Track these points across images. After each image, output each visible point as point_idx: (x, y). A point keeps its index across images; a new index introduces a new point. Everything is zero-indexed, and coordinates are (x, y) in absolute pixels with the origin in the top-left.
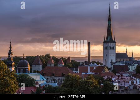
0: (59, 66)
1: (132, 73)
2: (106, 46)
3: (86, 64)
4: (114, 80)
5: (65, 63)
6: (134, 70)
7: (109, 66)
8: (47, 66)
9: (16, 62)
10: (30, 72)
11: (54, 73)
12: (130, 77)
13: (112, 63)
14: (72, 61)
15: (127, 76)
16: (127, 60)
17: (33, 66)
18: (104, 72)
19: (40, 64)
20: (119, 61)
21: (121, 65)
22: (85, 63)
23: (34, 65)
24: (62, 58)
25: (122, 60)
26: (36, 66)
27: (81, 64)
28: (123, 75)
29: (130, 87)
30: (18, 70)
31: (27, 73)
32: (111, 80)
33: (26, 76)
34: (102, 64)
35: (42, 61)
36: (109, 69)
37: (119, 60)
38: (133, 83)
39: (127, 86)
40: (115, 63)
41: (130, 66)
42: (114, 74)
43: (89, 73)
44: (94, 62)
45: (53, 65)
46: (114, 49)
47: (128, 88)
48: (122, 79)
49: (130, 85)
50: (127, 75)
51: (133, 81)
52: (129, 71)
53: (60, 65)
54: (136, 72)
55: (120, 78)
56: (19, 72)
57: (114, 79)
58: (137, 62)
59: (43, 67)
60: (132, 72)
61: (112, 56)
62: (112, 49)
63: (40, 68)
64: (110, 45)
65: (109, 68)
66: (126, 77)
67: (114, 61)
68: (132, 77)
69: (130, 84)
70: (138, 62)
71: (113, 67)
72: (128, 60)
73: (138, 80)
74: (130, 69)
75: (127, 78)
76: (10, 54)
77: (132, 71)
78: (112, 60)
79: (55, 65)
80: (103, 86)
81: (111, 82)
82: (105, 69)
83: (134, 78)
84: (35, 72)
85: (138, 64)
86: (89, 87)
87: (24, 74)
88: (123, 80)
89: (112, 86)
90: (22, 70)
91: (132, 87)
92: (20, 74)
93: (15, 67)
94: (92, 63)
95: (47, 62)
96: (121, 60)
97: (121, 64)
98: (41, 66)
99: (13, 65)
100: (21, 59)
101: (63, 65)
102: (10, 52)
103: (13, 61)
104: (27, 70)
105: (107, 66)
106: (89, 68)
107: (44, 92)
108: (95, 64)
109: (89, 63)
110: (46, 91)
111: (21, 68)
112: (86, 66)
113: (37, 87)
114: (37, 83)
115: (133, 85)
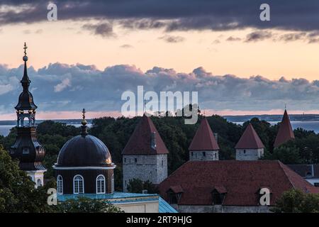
0: (240, 156)
5: (269, 146)
8: (186, 158)
9: (51, 146)
10: (116, 190)
11: (221, 190)
14: (299, 133)
17: (129, 159)
23: (132, 158)
24: (255, 122)
26: (141, 159)
30: (59, 181)
31: (100, 194)
33: (99, 205)
35: (166, 137)
45: (214, 156)
53: (248, 152)
56: (68, 189)
59: (172, 167)
63: (159, 168)
76: (26, 112)
79: (226, 155)
84: (136, 187)
87: (90, 196)
90: (78, 179)
92: (69, 197)
93: (48, 166)
95: (188, 144)
98: (161, 161)
99: (40, 159)
100: (74, 131)
101: (261, 152)
102: (25, 102)
103: (40, 142)
104: (101, 178)
111: (73, 173)
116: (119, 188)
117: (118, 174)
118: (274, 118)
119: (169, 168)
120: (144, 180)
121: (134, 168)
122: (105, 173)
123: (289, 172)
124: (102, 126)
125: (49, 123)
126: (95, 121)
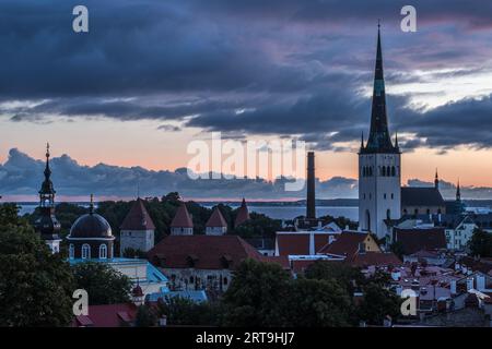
0: (209, 232)
1: (458, 255)
2: (368, 163)
3: (302, 226)
4: (399, 279)
5: (231, 225)
6: (463, 243)
7: (380, 230)
8: (168, 232)
9: (65, 222)
10: (115, 256)
11: (194, 257)
12: (452, 266)
13: (388, 222)
14: (254, 215)
15: (440, 266)
16: (439, 212)
17: (124, 233)
18: (362, 250)
19: (144, 228)
20: (413, 213)
21: (420, 227)
22: (297, 223)
23: (128, 232)
24: (221, 207)
25: (422, 210)
26: (134, 233)
27: (284, 226)
28: (429, 261)
29: (453, 304)
30: (71, 249)
31: (102, 259)
32: (387, 279)
33: (101, 267)
34: (354, 226)
35: (153, 217)
36: (379, 242)
37: (411, 210)
38: (462, 288)
39: (444, 299)
40: (398, 222)
41: (451, 232)
42: (396, 258)
43: (313, 257)
44: (327, 220)
45: (189, 231)
46: (394, 175)
47: (448, 306)
48: (424, 274)
49: (454, 296)
50: (443, 262)
51: (463, 282)
52: (446, 247)
53: (215, 228)
54: (469, 251)
55: (417, 273)
56: (78, 255)
57: (399, 274)
58: (473, 217)
59: (157, 239)
60: (456, 251)
61: (389, 196)
62: (388, 175)
63: (149, 240)
64: (381, 160)
65: (380, 237)
66: (436, 269)
67: (396, 214)
68: (457, 266)
69: (454, 290)
70: (476, 216)
71: (394, 234)
72: (443, 210)
73: (481, 279)
74: (452, 241)
75: (442, 272)
76: (47, 195)
77: (457, 247)
78: (388, 211)
79: (198, 231)
80: (363, 299)
81: (388, 284)
82: (366, 241)
83: (465, 270)
84: (130, 254)
85: (478, 224)
86: (315, 305)
87: (95, 260)
88: (427, 279)
89: (393, 298)
90: (85, 247)
91: (459, 302)
92: (79, 260)
93: (63, 237)
94: (320, 223)
95: (170, 222)
96: (419, 212)
97: (419, 225)
98: (150, 233)
99: (57, 232)
100: (84, 211)
101: (225, 229)
102: (47, 188)
103: (57, 218)
104: (103, 247)
105: (373, 231)
106: (312, 238)
107: (164, 322)
108: (332, 225)
109: (310, 221)
110: (168, 319)
111: (82, 243)
112: (302, 232)
113: (138, 304)
114: (138, 292)
115: (464, 297)
116: (117, 254)
117: (117, 243)
118: (235, 203)
119: (155, 239)
120: (135, 249)
121: (129, 239)
122: (106, 243)
123: (245, 244)
124: (105, 207)
125: (65, 204)
126: (100, 204)
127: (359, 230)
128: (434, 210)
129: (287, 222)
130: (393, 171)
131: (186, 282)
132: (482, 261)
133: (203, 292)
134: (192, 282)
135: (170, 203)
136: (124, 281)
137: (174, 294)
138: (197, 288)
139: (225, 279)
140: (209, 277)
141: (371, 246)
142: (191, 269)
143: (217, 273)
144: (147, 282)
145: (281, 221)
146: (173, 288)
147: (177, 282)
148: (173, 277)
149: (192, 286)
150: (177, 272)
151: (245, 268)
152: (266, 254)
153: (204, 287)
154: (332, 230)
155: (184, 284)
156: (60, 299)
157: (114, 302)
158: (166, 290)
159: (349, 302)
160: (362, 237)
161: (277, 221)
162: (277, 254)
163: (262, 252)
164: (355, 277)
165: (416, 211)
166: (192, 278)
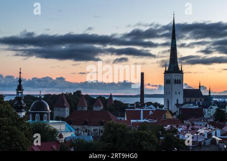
0: (95, 109)
1: (209, 120)
2: (169, 78)
3: (138, 106)
4: (181, 131)
5: (105, 106)
6: (212, 115)
7: (173, 108)
8: (76, 109)
9: (28, 103)
10: (51, 120)
11: (87, 120)
12: (206, 126)
13: (177, 105)
14: (116, 101)
15: (201, 125)
16: (201, 100)
17: (55, 109)
18: (165, 118)
19: (65, 107)
20: (189, 101)
22: (135, 105)
24: (101, 98)
25: (193, 100)
26: (60, 109)
27: (129, 106)
28: (195, 123)
29: (205, 143)
30: (31, 116)
31: (45, 121)
32: (176, 131)
33: (44, 125)
34: (161, 106)
35: (69, 101)
36: (173, 114)
37: (188, 100)
38: (210, 135)
39: (201, 140)
40: (182, 105)
41: (206, 110)
42: (180, 122)
43: (142, 121)
44: (149, 104)
45: (86, 109)
46: (180, 83)
47: (203, 144)
48: (193, 129)
49: (206, 139)
51: (210, 133)
52: (203, 116)
53: (98, 107)
54: (214, 119)
55: (190, 129)
56: (34, 119)
57: (181, 129)
58: (217, 103)
60: (208, 118)
61: (178, 93)
62: (178, 83)
63: (67, 114)
64: (174, 76)
65: (173, 112)
66: (198, 127)
67: (181, 102)
68: (208, 126)
69: (206, 137)
71: (180, 111)
72: (203, 99)
73: (218, 132)
74: (206, 114)
75: (201, 128)
76: (20, 91)
77: (209, 117)
78: (177, 100)
79: (90, 108)
80: (164, 140)
81: (176, 134)
82: (166, 114)
83: (211, 127)
84: (57, 119)
85: (218, 106)
86: (141, 143)
87: (42, 122)
88: (194, 131)
89: (178, 140)
90: (37, 115)
91: (208, 142)
92: (34, 122)
93: (27, 111)
94: (146, 105)
95: (77, 104)
97: (191, 106)
98: (67, 110)
99: (24, 108)
100: (37, 98)
101: (102, 107)
102: (20, 88)
103: (24, 102)
104: (45, 115)
105: (170, 109)
106: (142, 112)
107: (72, 150)
108: (152, 106)
109: (141, 104)
110: (74, 149)
111: (36, 113)
112: (137, 109)
113: (60, 142)
114: (61, 136)
115: (210, 139)
116: (52, 119)
117: (52, 114)
118: (107, 96)
119: (70, 112)
120: (60, 116)
121: (58, 112)
122: (47, 113)
123: (111, 115)
124: (47, 97)
125: (29, 95)
126: (45, 95)
127: (164, 109)
128: (198, 100)
129: (131, 105)
130: (180, 82)
131: (84, 132)
132: (220, 123)
133: (91, 136)
134: (86, 132)
135: (77, 95)
136: (55, 131)
137: (77, 137)
138: (88, 135)
139: (102, 131)
140: (94, 130)
141: (169, 116)
142: (86, 126)
143: (98, 128)
144: (65, 132)
145: (128, 104)
146: (77, 135)
147: (79, 132)
148: (78, 130)
149: (86, 134)
150: (79, 127)
151: (110, 125)
152: (121, 119)
153: (92, 134)
154: (151, 108)
155: (82, 133)
156: (22, 138)
157: (50, 140)
158: (74, 135)
159: (157, 142)
160: (165, 112)
161: (126, 104)
162: (126, 119)
163: (119, 118)
164: (161, 130)
165: (190, 100)
166: (86, 130)
